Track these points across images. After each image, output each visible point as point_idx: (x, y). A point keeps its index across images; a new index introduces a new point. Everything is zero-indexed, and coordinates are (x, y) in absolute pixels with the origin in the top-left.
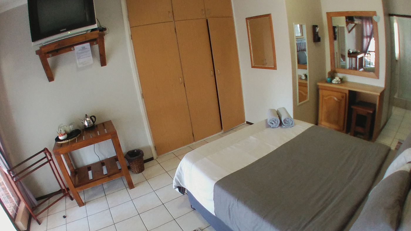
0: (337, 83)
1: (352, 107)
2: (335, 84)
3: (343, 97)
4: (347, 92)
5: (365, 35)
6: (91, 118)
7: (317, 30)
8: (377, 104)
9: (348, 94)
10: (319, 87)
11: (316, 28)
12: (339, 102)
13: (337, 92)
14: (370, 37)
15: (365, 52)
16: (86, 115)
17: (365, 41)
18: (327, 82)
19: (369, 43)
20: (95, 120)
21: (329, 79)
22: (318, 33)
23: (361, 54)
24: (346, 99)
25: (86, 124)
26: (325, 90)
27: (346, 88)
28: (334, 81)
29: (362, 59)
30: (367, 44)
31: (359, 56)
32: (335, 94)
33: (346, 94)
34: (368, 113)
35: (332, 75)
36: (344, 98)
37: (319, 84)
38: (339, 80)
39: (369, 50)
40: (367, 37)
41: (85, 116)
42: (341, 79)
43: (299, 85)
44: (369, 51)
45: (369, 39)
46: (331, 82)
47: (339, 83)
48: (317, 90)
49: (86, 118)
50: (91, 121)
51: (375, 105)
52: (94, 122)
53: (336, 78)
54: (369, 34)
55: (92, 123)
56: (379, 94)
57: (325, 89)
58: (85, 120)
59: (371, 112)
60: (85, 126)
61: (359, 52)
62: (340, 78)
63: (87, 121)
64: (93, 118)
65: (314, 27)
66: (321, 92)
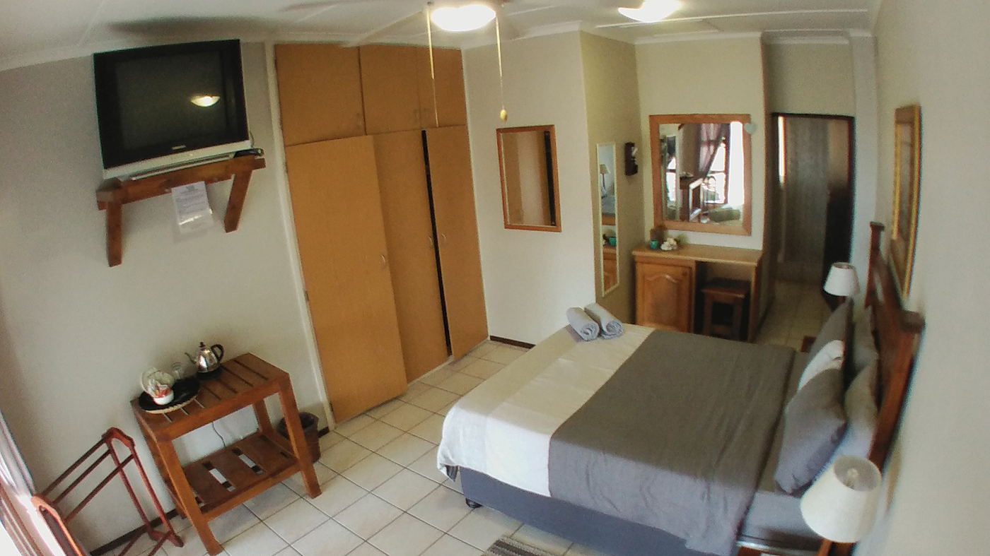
0: (670, 249)
1: (705, 291)
2: (668, 251)
3: (684, 274)
4: (693, 266)
5: (704, 138)
6: (212, 348)
7: (635, 152)
8: (753, 280)
9: (694, 269)
10: (636, 260)
11: (633, 148)
12: (678, 286)
13: (674, 266)
14: (716, 144)
15: (704, 174)
16: (202, 343)
17: (704, 152)
18: (650, 248)
19: (712, 157)
20: (222, 355)
21: (654, 243)
22: (634, 158)
23: (696, 180)
24: (691, 279)
25: (203, 363)
26: (649, 263)
27: (691, 258)
28: (664, 247)
29: (698, 189)
30: (709, 158)
31: (693, 186)
32: (671, 270)
33: (690, 268)
34: (736, 299)
35: (659, 235)
36: (688, 276)
37: (635, 253)
38: (675, 243)
39: (712, 169)
40: (709, 143)
41: (200, 345)
42: (678, 241)
43: (605, 259)
44: (713, 172)
45: (712, 148)
46: (658, 248)
47: (675, 248)
48: (632, 265)
49: (203, 350)
50: (213, 355)
51: (748, 283)
52: (219, 359)
53: (668, 239)
54: (712, 137)
55: (216, 361)
56: (755, 264)
57: (649, 261)
58: (200, 354)
59: (741, 296)
60: (200, 367)
61: (692, 175)
62: (675, 240)
63: (205, 357)
64: (217, 349)
65: (629, 146)
66: (639, 268)
